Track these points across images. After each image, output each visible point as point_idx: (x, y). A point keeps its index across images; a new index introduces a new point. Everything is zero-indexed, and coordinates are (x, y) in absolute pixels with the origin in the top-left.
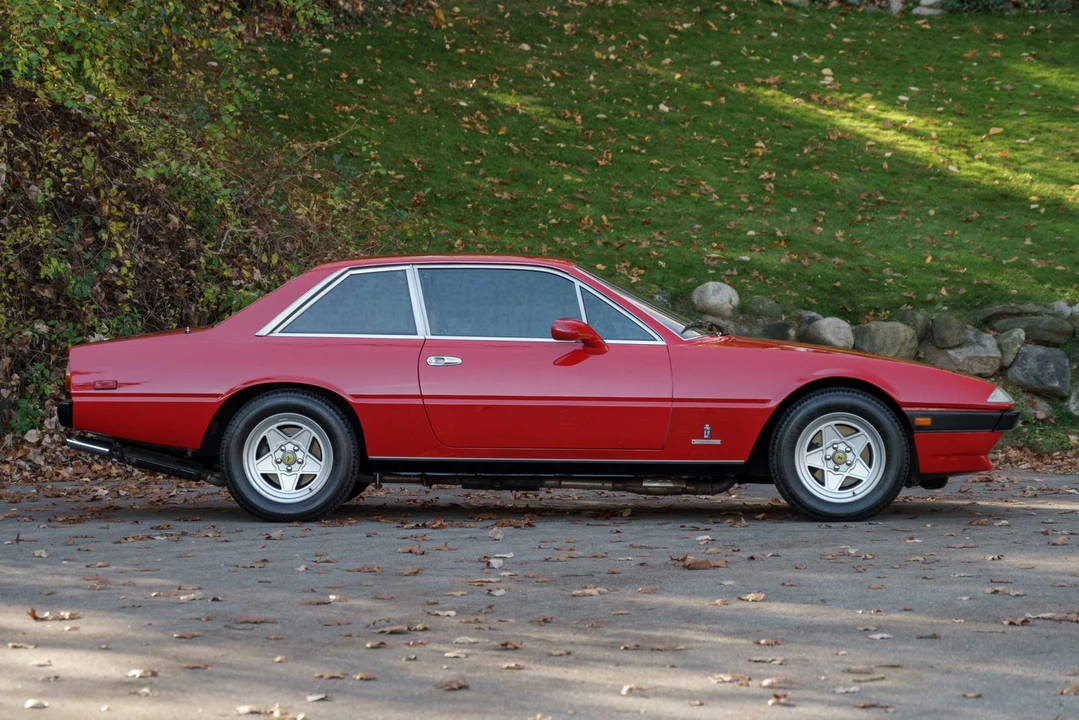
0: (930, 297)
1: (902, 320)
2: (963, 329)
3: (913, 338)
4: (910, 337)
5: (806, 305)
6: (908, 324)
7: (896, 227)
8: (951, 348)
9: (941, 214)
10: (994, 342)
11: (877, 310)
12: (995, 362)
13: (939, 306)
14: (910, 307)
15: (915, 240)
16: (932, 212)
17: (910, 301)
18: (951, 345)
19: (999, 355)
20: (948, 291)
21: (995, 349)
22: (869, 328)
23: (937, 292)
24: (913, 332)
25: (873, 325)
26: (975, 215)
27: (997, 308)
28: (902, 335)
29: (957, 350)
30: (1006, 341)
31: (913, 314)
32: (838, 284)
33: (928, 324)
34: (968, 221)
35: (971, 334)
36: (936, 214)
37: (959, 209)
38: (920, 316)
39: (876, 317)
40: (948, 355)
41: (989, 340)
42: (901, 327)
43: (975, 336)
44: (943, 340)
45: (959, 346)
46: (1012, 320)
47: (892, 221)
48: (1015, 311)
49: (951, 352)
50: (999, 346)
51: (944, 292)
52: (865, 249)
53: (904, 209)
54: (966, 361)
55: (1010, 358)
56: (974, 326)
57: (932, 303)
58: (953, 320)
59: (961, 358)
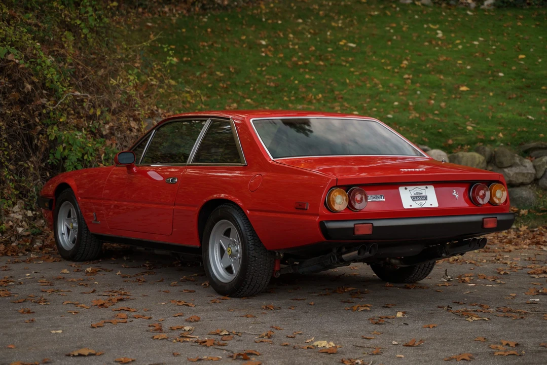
0: (492, 138)
1: (477, 151)
2: (513, 157)
3: (483, 162)
4: (482, 161)
5: (422, 142)
6: (480, 154)
7: (473, 102)
8: (506, 167)
9: (496, 95)
10: (531, 164)
11: (462, 145)
12: (532, 176)
13: (498, 143)
14: (481, 144)
15: (483, 108)
16: (491, 94)
17: (482, 141)
18: (506, 165)
19: (533, 171)
20: (503, 135)
21: (532, 168)
22: (458, 156)
23: (497, 135)
24: (483, 158)
25: (460, 154)
26: (514, 96)
27: (533, 144)
28: (477, 160)
29: (509, 169)
30: (538, 164)
31: (484, 148)
32: (441, 130)
33: (492, 154)
34: (510, 98)
35: (517, 160)
36: (493, 95)
37: (505, 93)
38: (488, 149)
39: (462, 149)
40: (504, 171)
41: (528, 163)
42: (477, 155)
43: (520, 160)
44: (501, 163)
45: (511, 166)
46: (541, 151)
47: (471, 98)
48: (544, 146)
49: (506, 170)
50: (534, 167)
51: (501, 135)
52: (456, 112)
53: (476, 93)
54: (515, 175)
55: (541, 174)
56: (519, 155)
57: (494, 141)
58: (507, 152)
59: (511, 173)
